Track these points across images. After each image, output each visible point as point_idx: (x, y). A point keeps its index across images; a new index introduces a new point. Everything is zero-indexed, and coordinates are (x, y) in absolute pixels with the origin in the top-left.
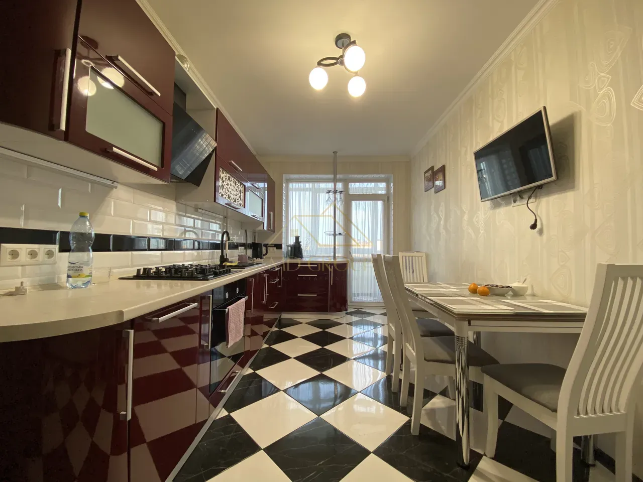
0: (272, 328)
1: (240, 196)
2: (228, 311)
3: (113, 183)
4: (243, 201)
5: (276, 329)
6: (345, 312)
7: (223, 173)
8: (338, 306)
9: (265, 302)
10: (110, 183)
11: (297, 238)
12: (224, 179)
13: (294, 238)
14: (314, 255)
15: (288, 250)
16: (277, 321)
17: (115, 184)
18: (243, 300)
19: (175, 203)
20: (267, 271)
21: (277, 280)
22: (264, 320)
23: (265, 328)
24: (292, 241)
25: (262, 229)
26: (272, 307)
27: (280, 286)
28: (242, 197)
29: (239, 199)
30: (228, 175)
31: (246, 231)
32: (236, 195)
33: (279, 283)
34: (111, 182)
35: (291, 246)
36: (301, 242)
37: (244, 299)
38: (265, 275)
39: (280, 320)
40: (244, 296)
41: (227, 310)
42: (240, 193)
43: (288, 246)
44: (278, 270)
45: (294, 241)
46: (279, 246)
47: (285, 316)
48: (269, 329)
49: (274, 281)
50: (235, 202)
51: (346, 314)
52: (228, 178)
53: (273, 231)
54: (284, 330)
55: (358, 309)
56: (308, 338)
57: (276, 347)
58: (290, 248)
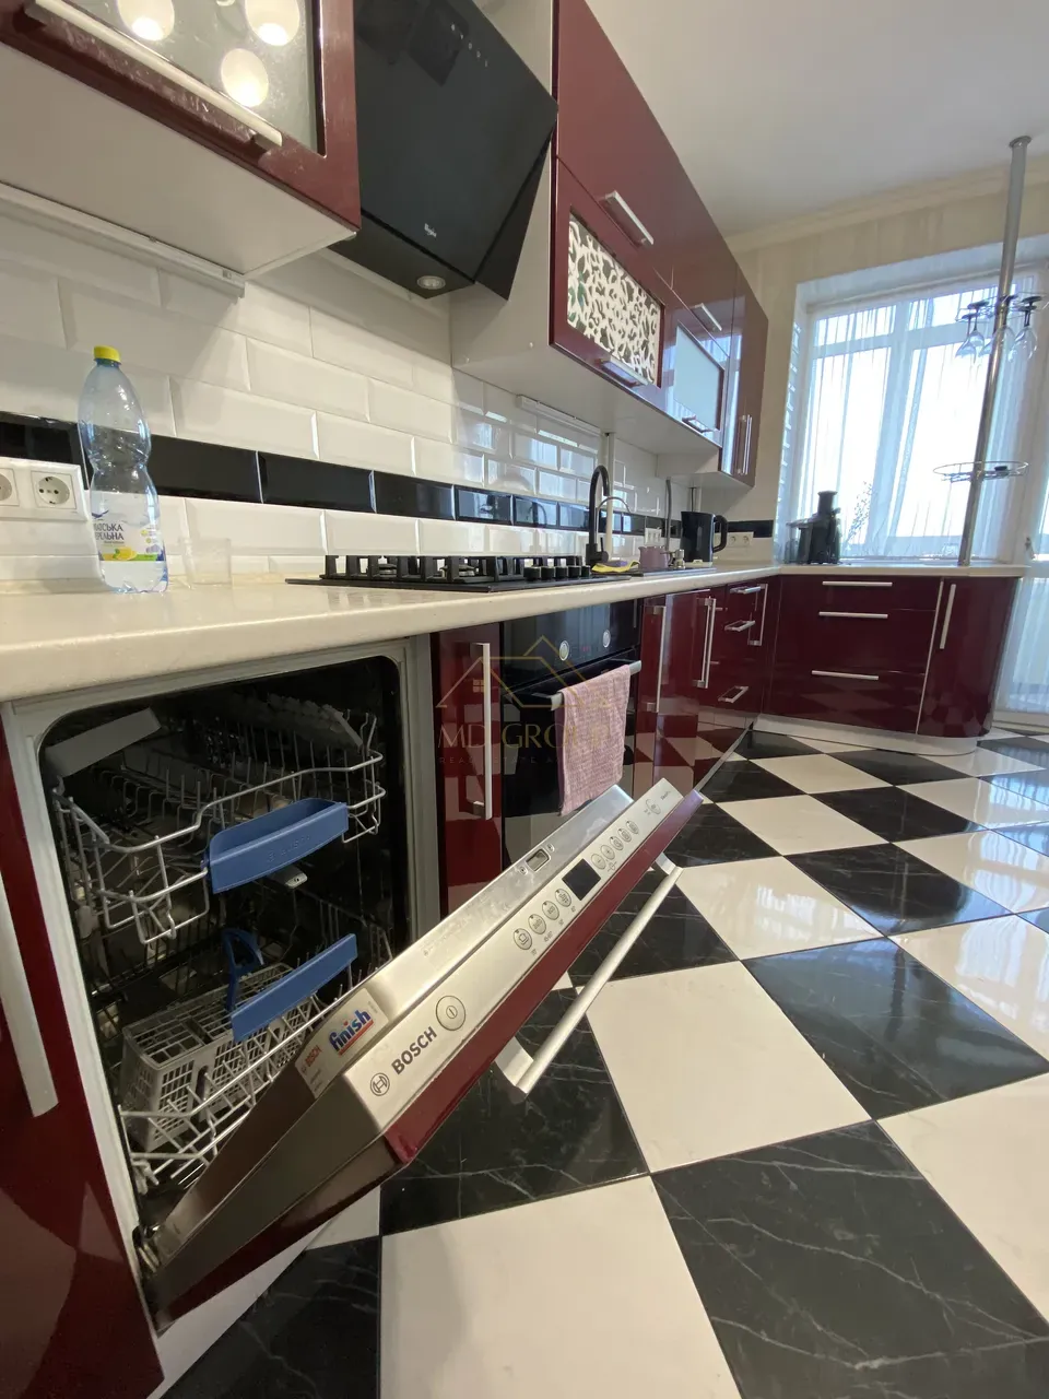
0: (728, 753)
1: (645, 344)
2: (563, 702)
3: (225, 275)
4: (655, 362)
5: (738, 758)
6: (974, 740)
7: (584, 243)
8: (954, 717)
9: (704, 682)
10: (217, 272)
11: (826, 499)
12: (588, 267)
13: (817, 499)
14: (881, 553)
15: (792, 540)
16: (742, 736)
17: (235, 279)
18: (626, 671)
19: (448, 370)
20: (720, 592)
21: (750, 623)
22: (701, 728)
23: (704, 750)
24: (807, 510)
25: (716, 470)
26: (727, 700)
27: (756, 643)
28: (650, 346)
29: (642, 353)
30: (603, 256)
31: (668, 482)
32: (631, 338)
33: (754, 632)
34: (220, 270)
35: (802, 527)
36: (838, 511)
37: (626, 666)
38: (707, 601)
39: (751, 733)
40: (632, 658)
41: (555, 699)
42: (647, 333)
43: (793, 526)
44: (753, 594)
45: (815, 511)
46: (763, 529)
47: (766, 725)
48: (715, 753)
49: (738, 626)
50: (628, 360)
51: (979, 744)
52: (601, 266)
53: (749, 480)
54: (760, 763)
55: (1028, 734)
56: (836, 801)
57: (730, 808)
58: (798, 533)
